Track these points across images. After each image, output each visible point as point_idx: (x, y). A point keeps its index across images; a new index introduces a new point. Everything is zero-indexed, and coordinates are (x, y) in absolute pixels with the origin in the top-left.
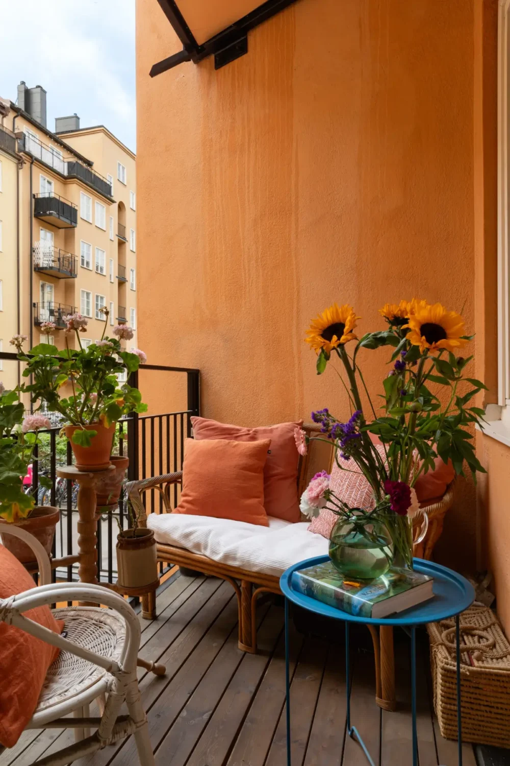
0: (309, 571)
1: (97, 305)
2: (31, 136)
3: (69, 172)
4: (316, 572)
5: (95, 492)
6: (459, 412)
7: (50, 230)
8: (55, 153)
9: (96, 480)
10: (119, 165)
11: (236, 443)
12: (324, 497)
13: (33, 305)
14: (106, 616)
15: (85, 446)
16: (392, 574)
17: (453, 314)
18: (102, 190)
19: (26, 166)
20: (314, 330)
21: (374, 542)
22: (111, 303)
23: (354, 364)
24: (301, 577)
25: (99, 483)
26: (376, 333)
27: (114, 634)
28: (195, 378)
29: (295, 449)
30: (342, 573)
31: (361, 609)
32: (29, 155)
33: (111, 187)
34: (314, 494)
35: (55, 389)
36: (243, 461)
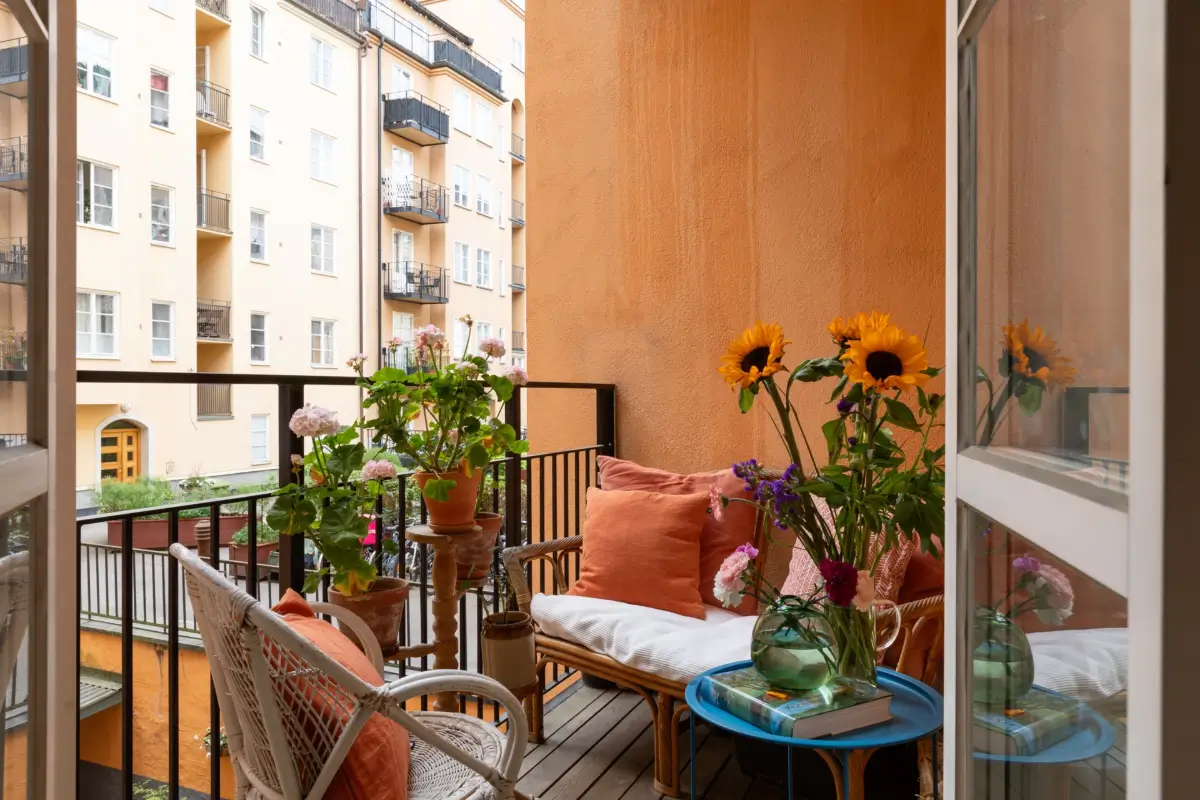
0: (725, 676)
1: (479, 264)
2: (378, 5)
3: (436, 58)
4: (734, 678)
5: (456, 561)
6: (926, 470)
7: (408, 149)
8: (415, 29)
9: (456, 546)
10: (514, 41)
11: (661, 496)
12: (742, 578)
13: (382, 267)
14: (463, 723)
15: (441, 501)
16: (836, 686)
17: (913, 339)
18: (487, 82)
19: (372, 52)
20: (731, 356)
21: (811, 641)
22: (501, 261)
23: (788, 402)
24: (713, 683)
25: (463, 550)
26: (816, 360)
27: (479, 743)
28: (608, 399)
29: (710, 511)
30: (768, 682)
31: (780, 726)
32: (376, 34)
33: (500, 78)
34: (728, 574)
35: (403, 424)
36: (670, 523)
